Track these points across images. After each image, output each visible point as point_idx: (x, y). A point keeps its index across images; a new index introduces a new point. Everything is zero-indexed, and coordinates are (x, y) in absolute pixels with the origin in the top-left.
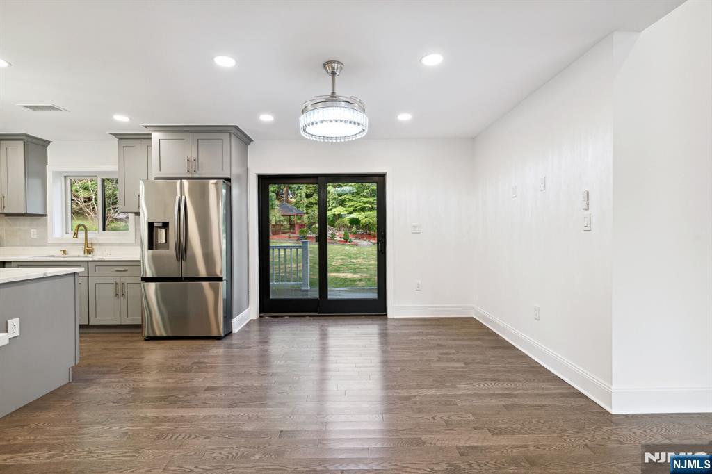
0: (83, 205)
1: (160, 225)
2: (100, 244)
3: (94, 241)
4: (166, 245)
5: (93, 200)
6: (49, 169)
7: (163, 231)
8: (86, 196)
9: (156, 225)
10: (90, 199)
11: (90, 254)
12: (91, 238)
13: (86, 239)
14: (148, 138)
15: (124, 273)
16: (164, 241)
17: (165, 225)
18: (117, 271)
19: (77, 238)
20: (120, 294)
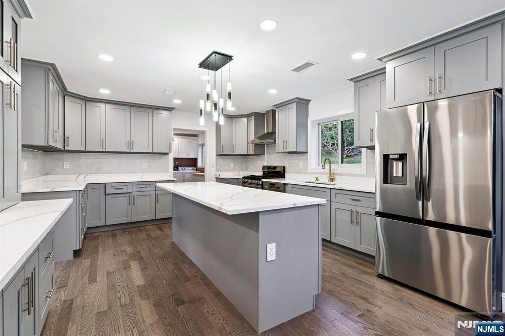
0: (330, 148)
1: (397, 157)
2: (340, 174)
3: (336, 172)
4: (402, 180)
5: (336, 144)
6: (310, 120)
7: (400, 164)
8: (332, 142)
9: (391, 157)
10: (334, 144)
11: (332, 181)
12: (334, 169)
13: (330, 171)
14: (382, 72)
15: (358, 202)
16: (400, 175)
17: (402, 157)
18: (353, 200)
19: (324, 169)
20: (355, 221)
